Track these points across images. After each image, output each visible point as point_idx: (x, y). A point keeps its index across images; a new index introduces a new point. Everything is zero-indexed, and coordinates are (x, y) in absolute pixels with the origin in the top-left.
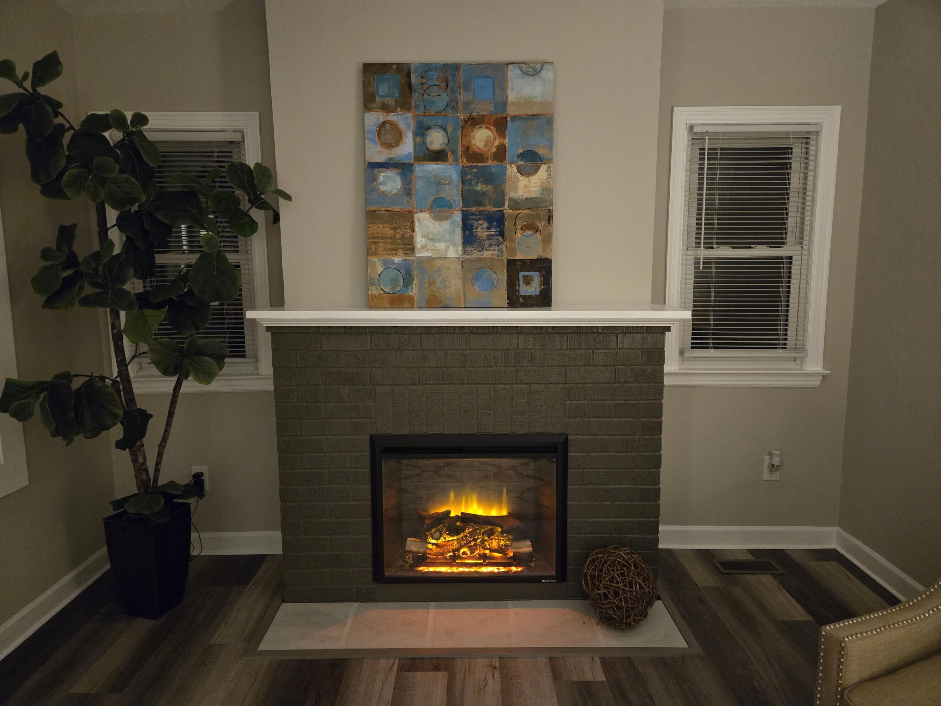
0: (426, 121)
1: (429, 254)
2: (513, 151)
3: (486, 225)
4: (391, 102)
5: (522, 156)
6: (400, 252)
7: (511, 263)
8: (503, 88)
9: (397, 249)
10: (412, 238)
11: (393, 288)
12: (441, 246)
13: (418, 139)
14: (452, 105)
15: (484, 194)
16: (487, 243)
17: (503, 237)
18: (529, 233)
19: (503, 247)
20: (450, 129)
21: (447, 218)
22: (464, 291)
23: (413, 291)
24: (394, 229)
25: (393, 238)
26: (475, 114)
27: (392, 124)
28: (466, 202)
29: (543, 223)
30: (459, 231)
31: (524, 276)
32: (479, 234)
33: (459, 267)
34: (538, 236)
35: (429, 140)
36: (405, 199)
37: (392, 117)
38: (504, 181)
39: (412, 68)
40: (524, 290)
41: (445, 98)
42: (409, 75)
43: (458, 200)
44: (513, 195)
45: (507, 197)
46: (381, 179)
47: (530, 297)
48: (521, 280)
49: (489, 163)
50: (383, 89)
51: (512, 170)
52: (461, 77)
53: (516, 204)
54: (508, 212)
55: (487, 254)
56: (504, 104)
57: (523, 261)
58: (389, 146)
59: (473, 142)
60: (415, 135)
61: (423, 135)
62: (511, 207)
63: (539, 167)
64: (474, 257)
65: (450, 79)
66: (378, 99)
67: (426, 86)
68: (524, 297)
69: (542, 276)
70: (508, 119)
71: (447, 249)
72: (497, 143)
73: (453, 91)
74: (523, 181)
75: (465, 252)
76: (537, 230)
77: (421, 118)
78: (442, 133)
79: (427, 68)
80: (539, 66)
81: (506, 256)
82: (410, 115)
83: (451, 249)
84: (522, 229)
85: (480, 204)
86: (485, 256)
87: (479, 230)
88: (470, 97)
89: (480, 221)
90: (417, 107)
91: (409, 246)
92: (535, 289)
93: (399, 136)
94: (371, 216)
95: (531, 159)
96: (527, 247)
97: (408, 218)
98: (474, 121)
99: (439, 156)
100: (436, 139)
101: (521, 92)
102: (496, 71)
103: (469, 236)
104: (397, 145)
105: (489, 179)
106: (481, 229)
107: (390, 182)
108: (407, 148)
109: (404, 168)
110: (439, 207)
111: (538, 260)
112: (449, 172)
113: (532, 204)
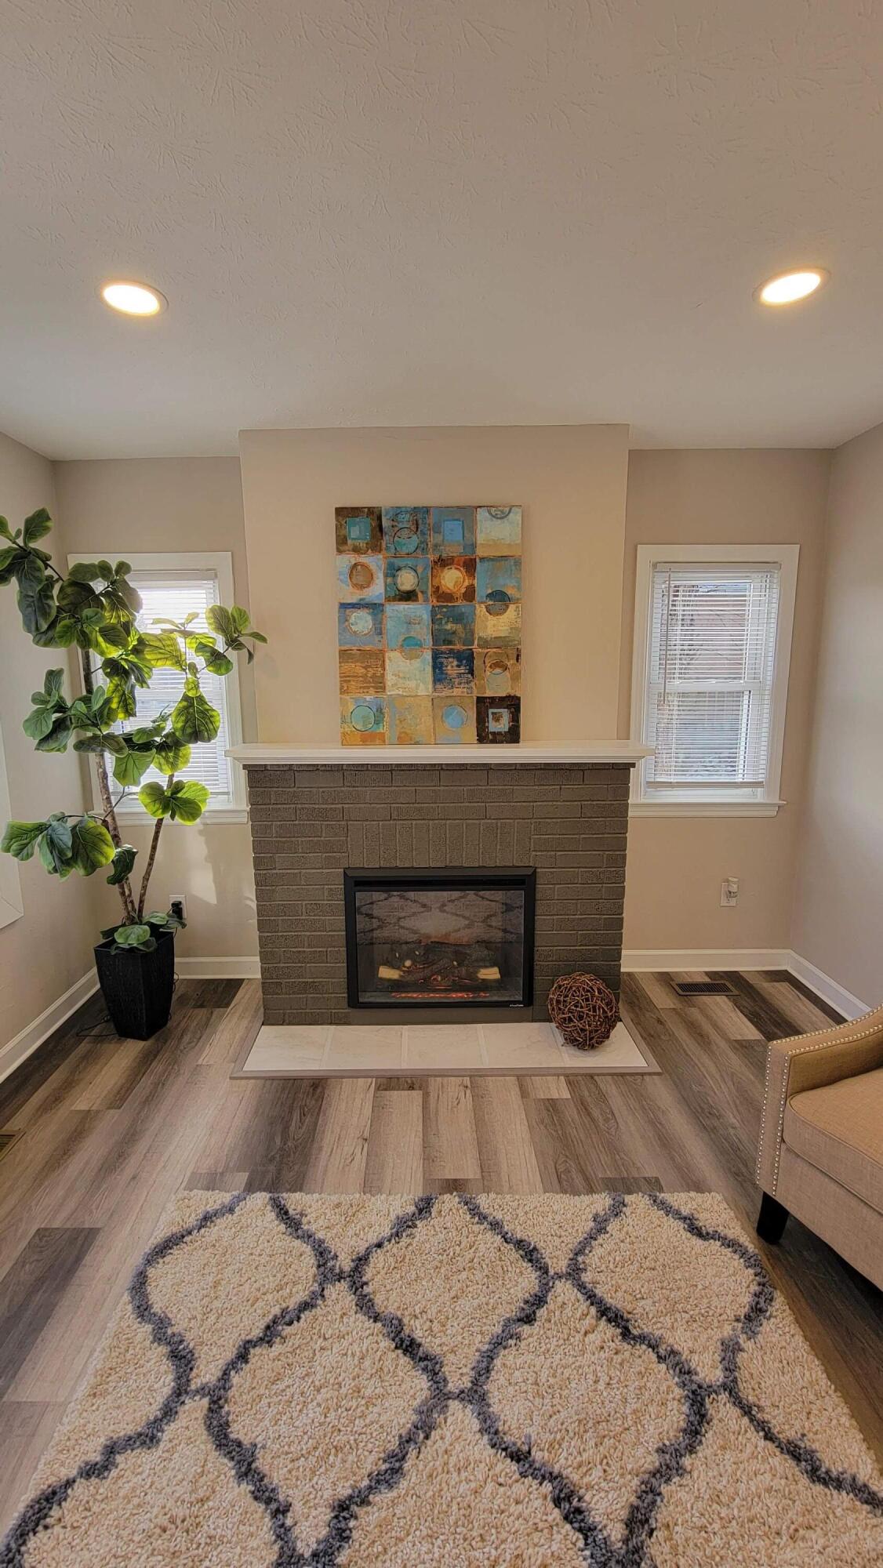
0: (398, 562)
1: (399, 692)
2: (481, 592)
3: (455, 663)
4: (362, 544)
5: (490, 596)
6: (372, 690)
7: (481, 700)
8: (473, 531)
9: (369, 687)
10: (383, 676)
11: (365, 726)
12: (412, 684)
13: (389, 580)
14: (422, 547)
15: (454, 633)
16: (457, 681)
17: (473, 675)
18: (499, 671)
19: (472, 684)
20: (420, 570)
21: (417, 657)
22: (434, 728)
23: (385, 728)
24: (365, 667)
25: (365, 676)
26: (444, 555)
27: (364, 566)
28: (436, 641)
29: (511, 661)
30: (429, 669)
31: (493, 713)
32: (449, 672)
33: (430, 705)
34: (507, 674)
35: (399, 580)
36: (377, 638)
37: (363, 559)
38: (473, 621)
39: (384, 511)
40: (493, 726)
41: (415, 540)
42: (380, 518)
43: (428, 639)
44: (482, 634)
45: (477, 636)
46: (352, 619)
47: (499, 733)
48: (491, 717)
49: (459, 603)
50: (355, 532)
51: (481, 610)
52: (431, 519)
53: (485, 643)
54: (477, 650)
55: (456, 692)
56: (474, 546)
57: (493, 698)
58: (361, 587)
59: (443, 582)
60: (386, 576)
61: (394, 576)
62: (480, 646)
63: (508, 607)
64: (443, 694)
65: (421, 521)
66: (349, 542)
67: (397, 529)
68: (494, 733)
69: (511, 713)
70: (478, 560)
71: (417, 686)
72: (466, 583)
73: (424, 534)
74: (492, 620)
75: (435, 690)
76: (506, 668)
77: (392, 560)
78: (413, 573)
79: (398, 511)
80: (507, 509)
81: (476, 694)
82: (381, 556)
83: (422, 686)
84: (491, 666)
85: (450, 643)
86: (454, 694)
87: (449, 668)
88: (440, 538)
89: (450, 660)
90: (387, 548)
91: (380, 684)
92: (503, 725)
93: (371, 578)
94: (344, 655)
95: (500, 599)
96: (496, 685)
97: (379, 657)
98: (443, 562)
99: (409, 596)
100: (407, 580)
101: (490, 534)
102: (465, 514)
103: (439, 674)
104: (368, 586)
105: (459, 618)
106: (452, 668)
107: (362, 622)
108: (377, 590)
109: (375, 608)
110: (409, 646)
111: (509, 697)
112: (419, 610)
113: (501, 643)
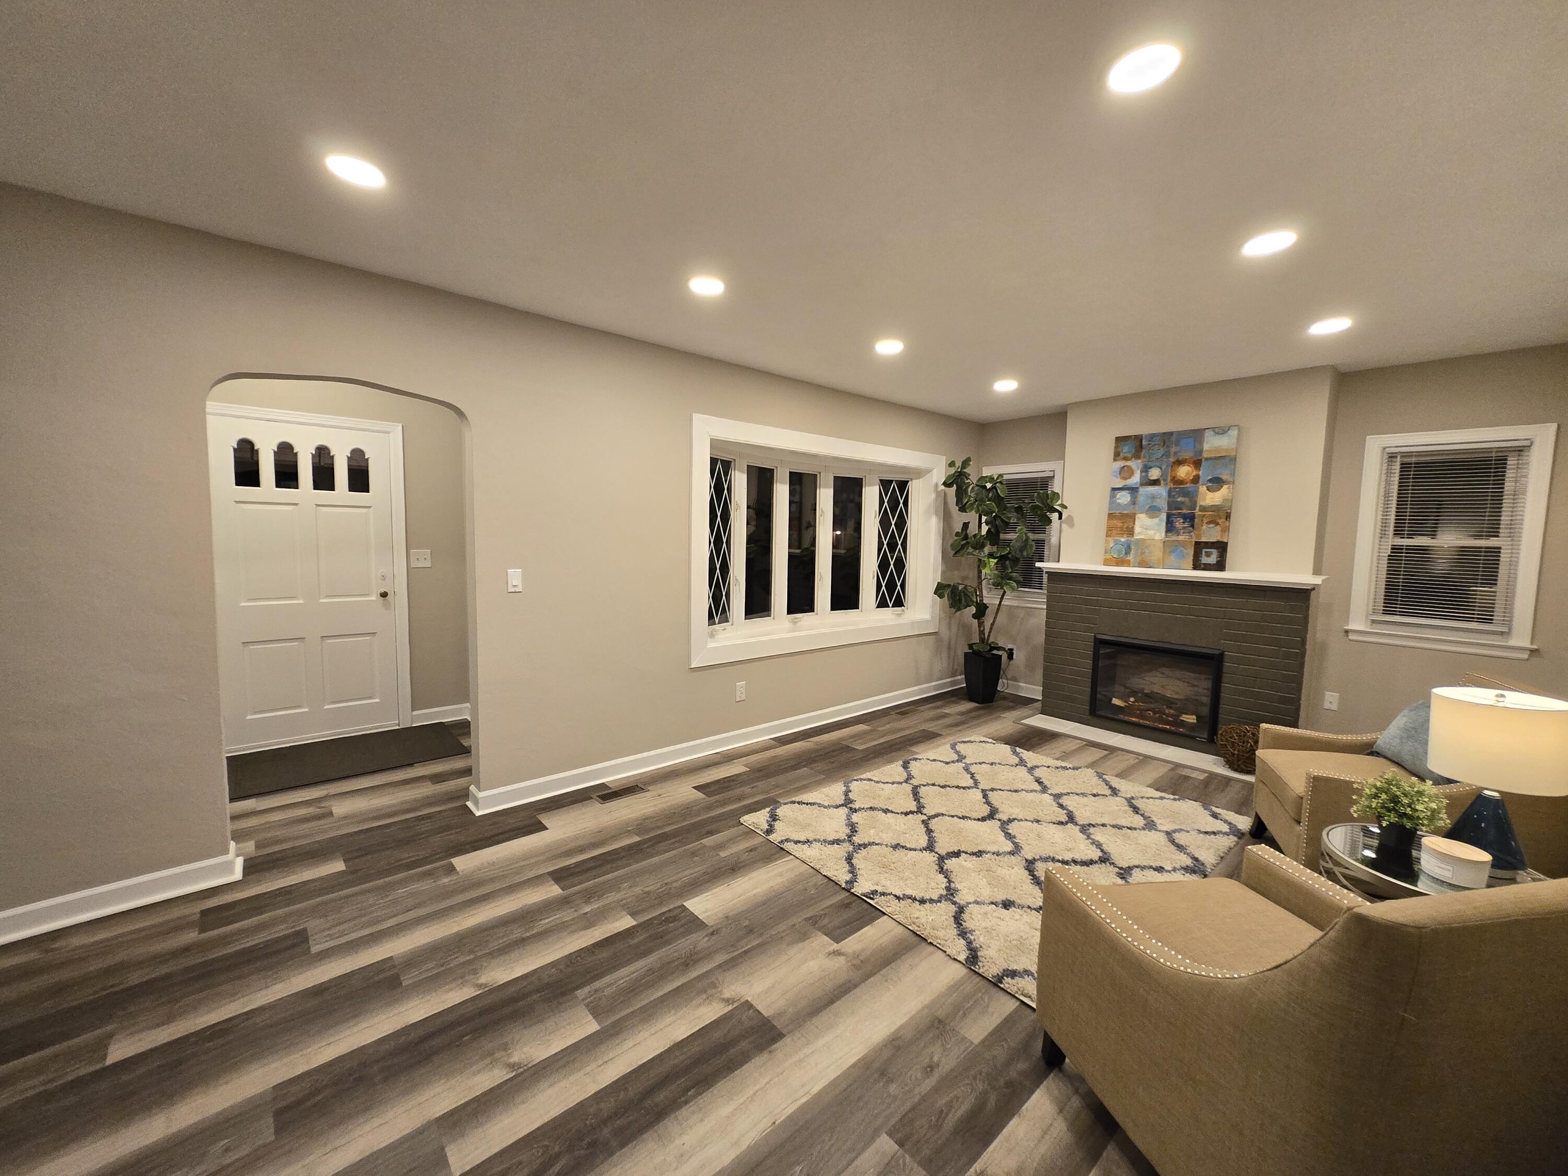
0: (1150, 464)
1: (1143, 537)
2: (1205, 478)
3: (1182, 521)
4: (1129, 455)
5: (1210, 481)
6: (1125, 535)
7: (1197, 544)
8: (1201, 443)
9: (1124, 534)
10: (1133, 527)
11: (1119, 555)
12: (1151, 532)
13: (1144, 474)
14: (1167, 455)
15: (1183, 503)
16: (1182, 531)
17: (1193, 528)
18: (1212, 525)
19: (1192, 534)
20: (1164, 467)
21: (1157, 517)
22: (1163, 559)
23: (1131, 557)
24: (1122, 523)
25: (1121, 528)
26: (1181, 458)
27: (1129, 467)
28: (1170, 508)
29: (1222, 520)
30: (1164, 524)
31: (1206, 552)
32: (1177, 526)
33: (1162, 545)
34: (1218, 528)
35: (1150, 474)
36: (1132, 507)
37: (1128, 463)
38: (1197, 495)
39: (1144, 437)
40: (1205, 560)
41: (1162, 451)
42: (1141, 440)
43: (1165, 507)
44: (1202, 503)
45: (1198, 505)
46: (1118, 496)
47: (1210, 563)
48: (1204, 553)
49: (1188, 485)
50: (1126, 449)
51: (1203, 489)
52: (1174, 438)
53: (1203, 509)
54: (1197, 512)
55: (1181, 538)
56: (1201, 452)
57: (1206, 543)
58: (1125, 479)
59: (1178, 474)
60: (1141, 472)
61: (1147, 472)
62: (1200, 511)
63: (1222, 487)
64: (1172, 539)
65: (1166, 440)
66: (1121, 455)
67: (1150, 446)
68: (1205, 564)
69: (1219, 552)
70: (1203, 460)
71: (1155, 534)
72: (1194, 474)
73: (1168, 447)
74: (1210, 495)
75: (1166, 536)
76: (1217, 524)
77: (1147, 463)
78: (1159, 470)
79: (1152, 436)
80: (1227, 428)
81: (1194, 540)
82: (1140, 461)
83: (1158, 534)
84: (1207, 523)
85: (1179, 509)
86: (1179, 539)
87: (1177, 524)
88: (1178, 449)
89: (1178, 519)
90: (1144, 457)
91: (1131, 532)
92: (1213, 559)
93: (1131, 473)
94: (1111, 516)
95: (1217, 483)
96: (1210, 534)
97: (1132, 517)
98: (1180, 463)
99: (1155, 483)
100: (1155, 474)
101: (1212, 444)
102: (1197, 435)
103: (1170, 527)
104: (1130, 478)
105: (1186, 494)
106: (1179, 523)
107: (1124, 498)
108: (1136, 479)
109: (1133, 490)
110: (1152, 511)
111: (1218, 542)
112: (1161, 491)
113: (1215, 509)
